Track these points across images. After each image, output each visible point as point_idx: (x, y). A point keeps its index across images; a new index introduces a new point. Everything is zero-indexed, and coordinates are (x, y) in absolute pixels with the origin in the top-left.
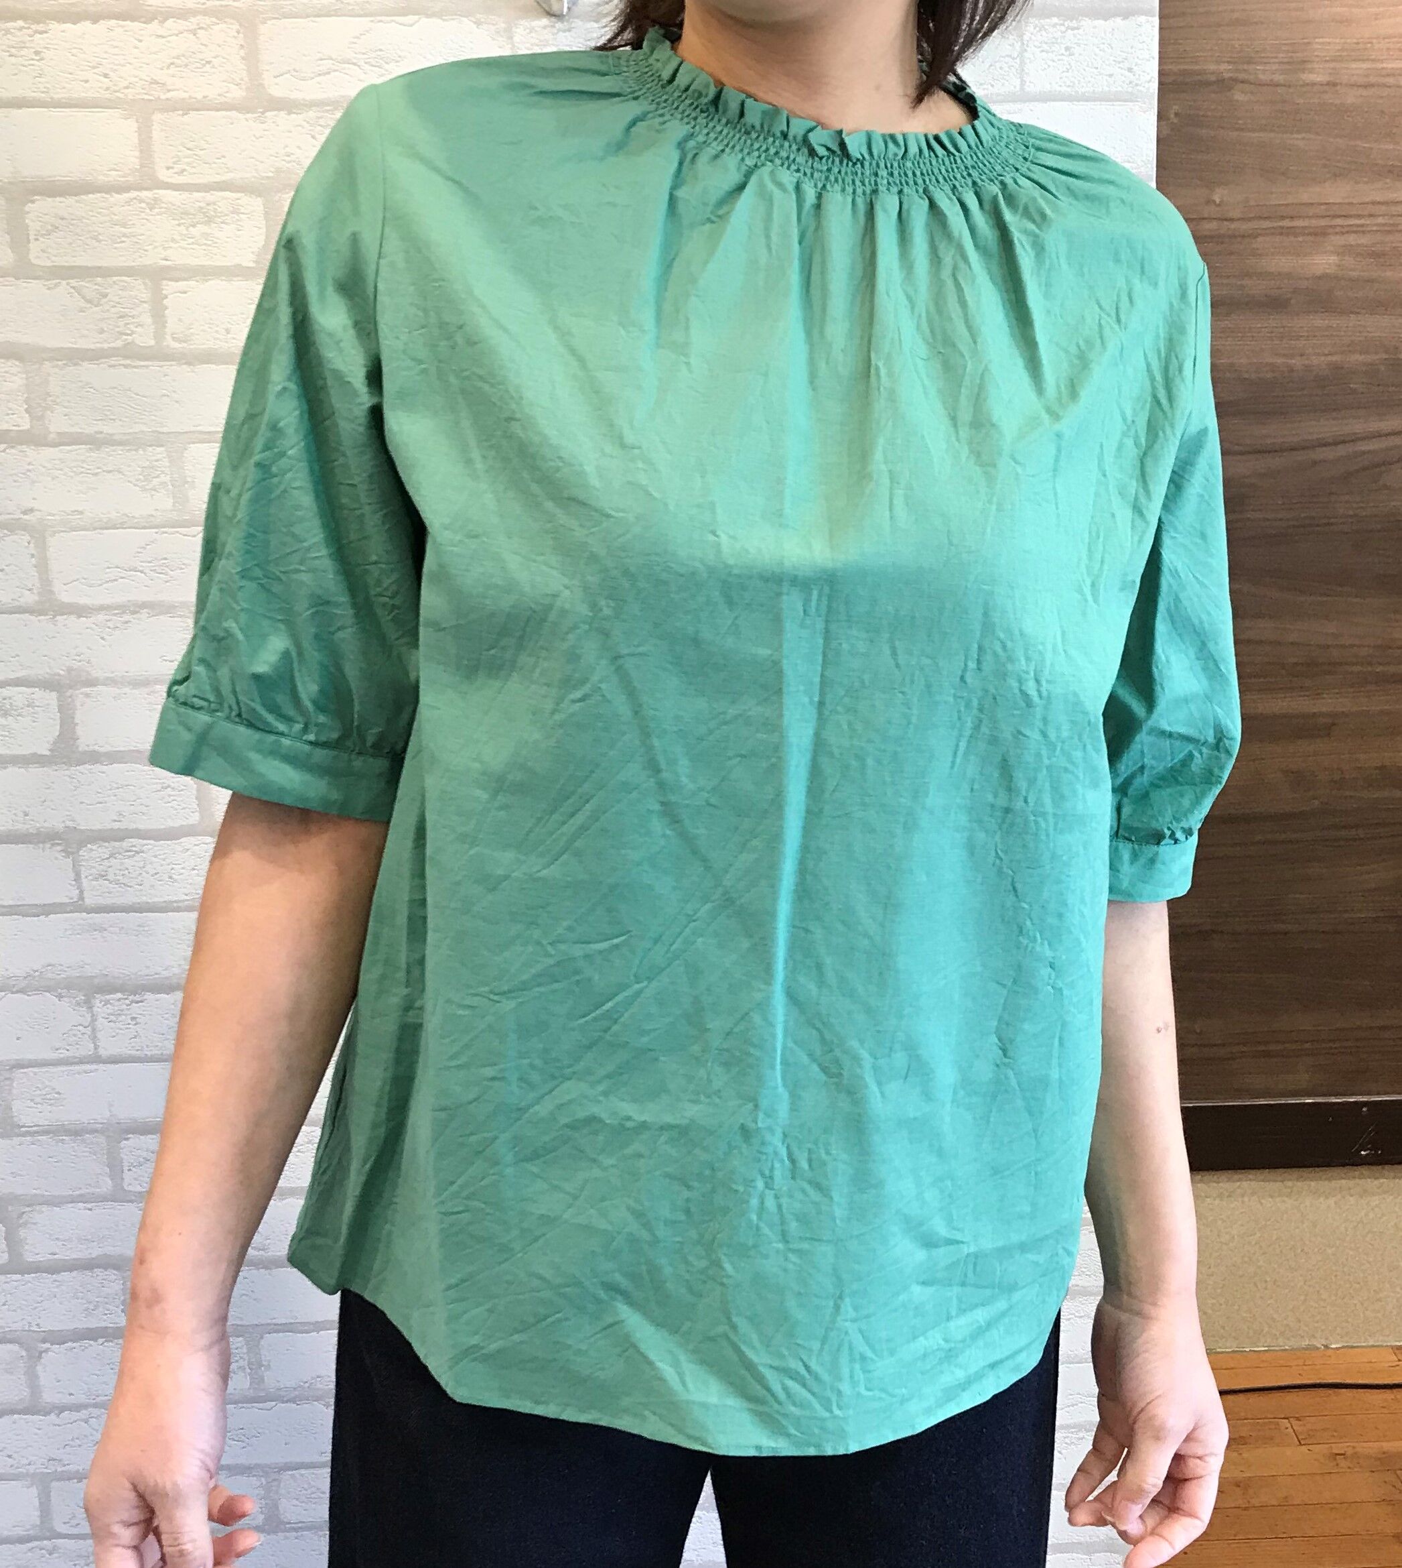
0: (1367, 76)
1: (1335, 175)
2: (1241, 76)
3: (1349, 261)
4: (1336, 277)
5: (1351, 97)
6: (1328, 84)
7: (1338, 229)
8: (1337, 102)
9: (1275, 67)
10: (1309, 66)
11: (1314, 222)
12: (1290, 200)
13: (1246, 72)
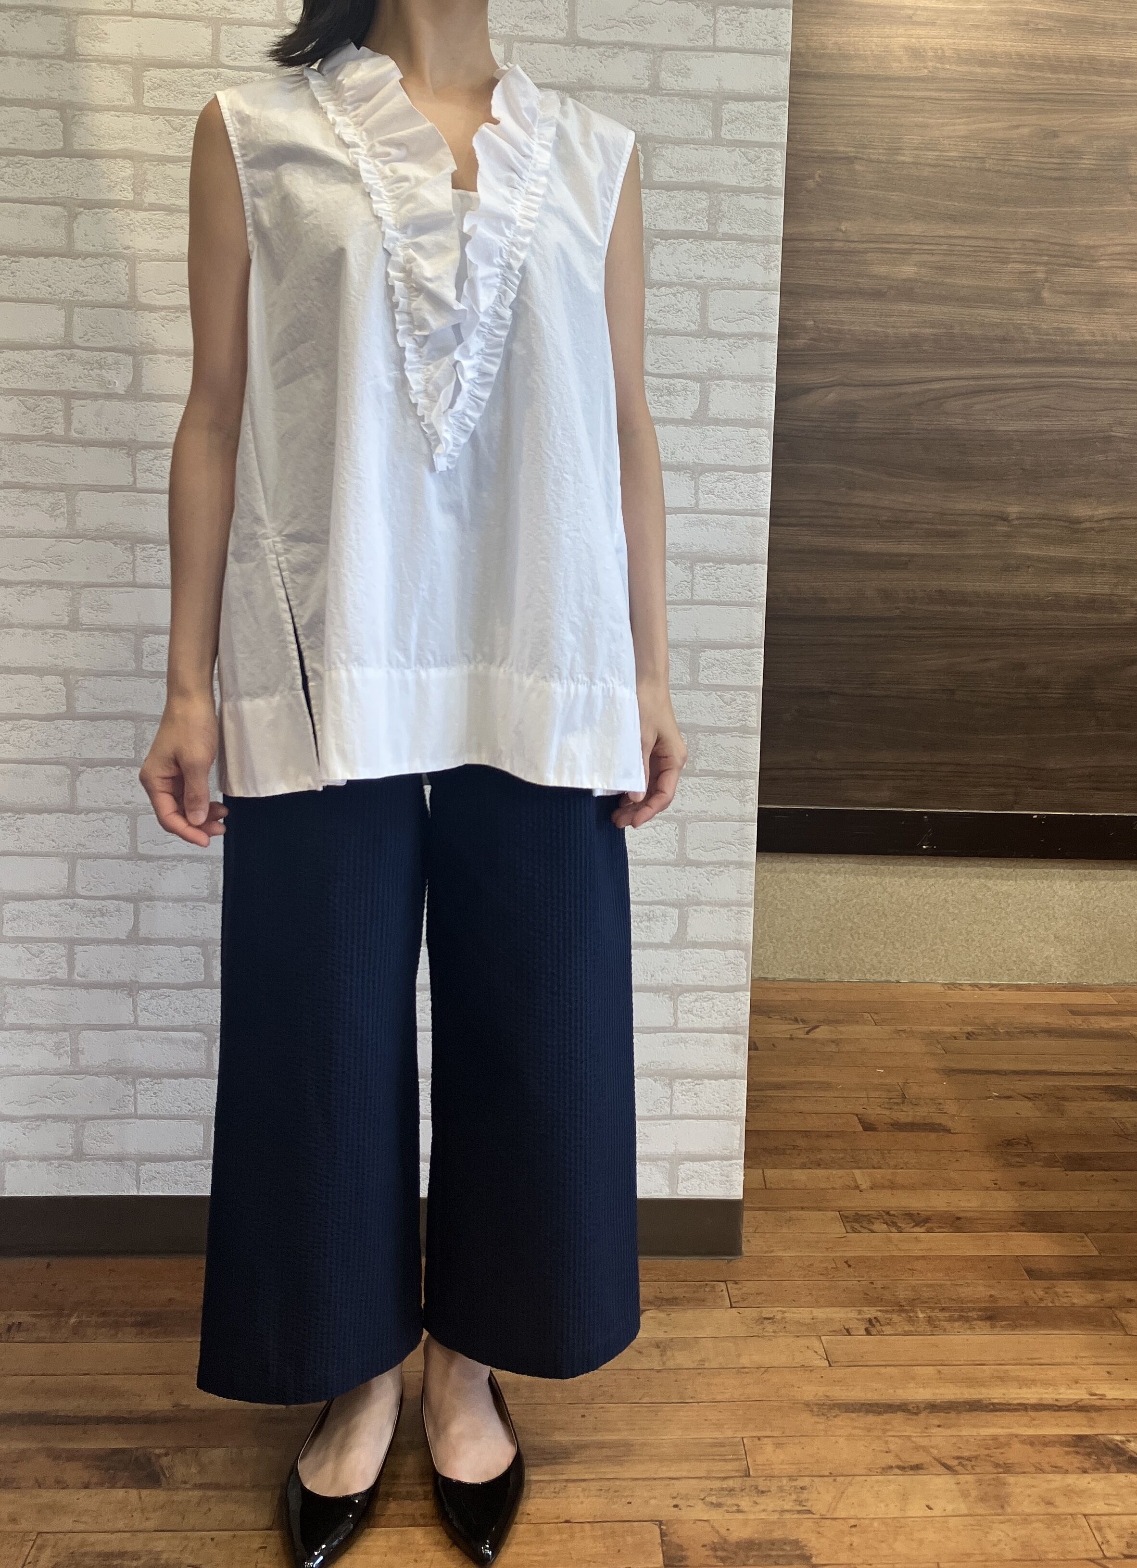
0: (937, 160)
1: (916, 218)
2: (859, 155)
3: (923, 271)
4: (916, 281)
5: (926, 172)
6: (913, 163)
7: (917, 251)
8: (917, 174)
9: (881, 151)
10: (904, 152)
11: (903, 246)
12: (888, 232)
13: (863, 153)
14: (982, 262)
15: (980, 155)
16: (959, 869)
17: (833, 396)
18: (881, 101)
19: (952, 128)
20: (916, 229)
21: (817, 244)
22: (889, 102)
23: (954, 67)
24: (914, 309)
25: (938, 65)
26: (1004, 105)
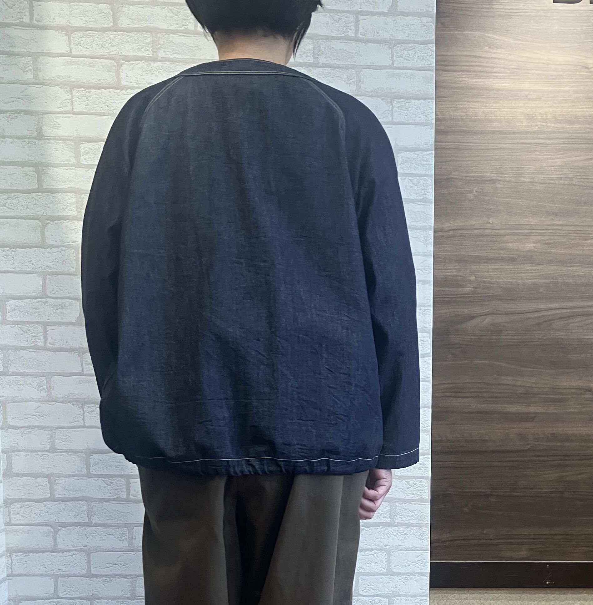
0: (545, 180)
1: (534, 214)
2: (499, 178)
3: (538, 245)
4: (535, 252)
5: (538, 187)
6: (530, 182)
7: (534, 234)
8: (533, 188)
9: (511, 176)
10: (524, 175)
11: (526, 231)
12: (517, 223)
13: (501, 177)
14: (573, 239)
15: (570, 176)
16: (569, 596)
17: (487, 320)
18: (511, 146)
19: (552, 161)
20: (534, 221)
21: (476, 231)
22: (516, 146)
23: (553, 125)
24: (534, 268)
25: (544, 124)
26: (583, 146)
